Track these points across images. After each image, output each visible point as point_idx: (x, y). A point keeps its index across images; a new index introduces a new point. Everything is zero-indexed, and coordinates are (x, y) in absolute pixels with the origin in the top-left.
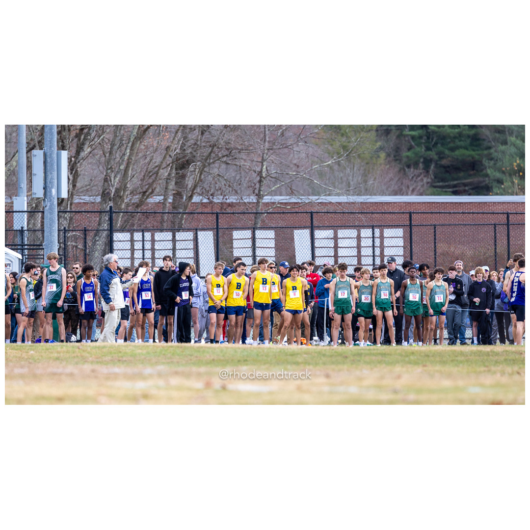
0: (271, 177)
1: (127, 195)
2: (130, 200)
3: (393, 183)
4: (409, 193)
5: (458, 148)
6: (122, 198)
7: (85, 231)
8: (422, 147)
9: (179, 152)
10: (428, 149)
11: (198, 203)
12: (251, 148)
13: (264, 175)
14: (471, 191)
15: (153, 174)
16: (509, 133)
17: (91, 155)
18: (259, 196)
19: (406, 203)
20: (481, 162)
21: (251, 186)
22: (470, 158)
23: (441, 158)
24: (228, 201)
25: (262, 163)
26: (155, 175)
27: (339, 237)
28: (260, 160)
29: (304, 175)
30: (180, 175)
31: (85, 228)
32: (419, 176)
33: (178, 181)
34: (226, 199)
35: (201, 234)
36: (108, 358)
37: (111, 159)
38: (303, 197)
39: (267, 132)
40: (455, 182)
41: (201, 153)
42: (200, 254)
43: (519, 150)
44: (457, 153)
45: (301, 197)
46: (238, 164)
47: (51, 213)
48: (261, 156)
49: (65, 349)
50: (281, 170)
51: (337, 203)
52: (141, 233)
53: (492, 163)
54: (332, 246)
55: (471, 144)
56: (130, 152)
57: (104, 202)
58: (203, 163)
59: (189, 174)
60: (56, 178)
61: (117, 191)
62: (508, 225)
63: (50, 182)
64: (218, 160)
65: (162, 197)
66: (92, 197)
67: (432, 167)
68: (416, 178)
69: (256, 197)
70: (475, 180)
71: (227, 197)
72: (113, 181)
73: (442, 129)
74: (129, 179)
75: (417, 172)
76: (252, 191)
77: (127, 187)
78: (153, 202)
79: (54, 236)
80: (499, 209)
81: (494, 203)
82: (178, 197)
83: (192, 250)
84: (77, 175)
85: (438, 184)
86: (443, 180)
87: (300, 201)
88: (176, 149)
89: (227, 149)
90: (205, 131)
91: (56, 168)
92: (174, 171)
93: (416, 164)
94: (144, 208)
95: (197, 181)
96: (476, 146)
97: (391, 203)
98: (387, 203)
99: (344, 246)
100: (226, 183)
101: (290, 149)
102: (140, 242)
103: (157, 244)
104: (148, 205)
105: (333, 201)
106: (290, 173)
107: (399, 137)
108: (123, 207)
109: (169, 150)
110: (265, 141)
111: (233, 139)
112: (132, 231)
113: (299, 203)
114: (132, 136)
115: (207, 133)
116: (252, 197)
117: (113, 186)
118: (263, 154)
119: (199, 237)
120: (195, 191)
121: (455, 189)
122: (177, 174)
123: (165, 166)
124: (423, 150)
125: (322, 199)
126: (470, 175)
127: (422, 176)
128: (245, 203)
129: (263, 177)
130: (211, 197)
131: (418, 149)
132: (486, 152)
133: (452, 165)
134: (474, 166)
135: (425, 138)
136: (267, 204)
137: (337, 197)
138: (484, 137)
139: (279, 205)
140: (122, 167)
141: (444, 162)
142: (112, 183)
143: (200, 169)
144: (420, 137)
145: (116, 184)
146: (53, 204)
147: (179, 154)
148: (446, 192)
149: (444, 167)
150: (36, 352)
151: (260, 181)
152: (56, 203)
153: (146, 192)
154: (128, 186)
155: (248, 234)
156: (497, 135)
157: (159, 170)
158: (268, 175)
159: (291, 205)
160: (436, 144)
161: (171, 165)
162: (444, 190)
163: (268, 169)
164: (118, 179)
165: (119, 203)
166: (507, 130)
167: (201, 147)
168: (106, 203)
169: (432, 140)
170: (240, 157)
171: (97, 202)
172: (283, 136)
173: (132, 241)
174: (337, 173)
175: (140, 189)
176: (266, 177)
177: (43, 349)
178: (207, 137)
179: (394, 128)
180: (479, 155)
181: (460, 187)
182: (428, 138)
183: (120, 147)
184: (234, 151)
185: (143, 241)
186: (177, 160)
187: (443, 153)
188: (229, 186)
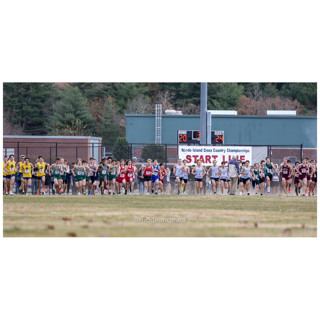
3: (9, 130)
4: (15, 134)
5: (34, 116)
10: (22, 117)
14: (39, 134)
16: (54, 111)
19: (14, 138)
20: (43, 122)
22: (39, 121)
23: (27, 121)
32: (19, 128)
40: (33, 130)
43: (58, 117)
44: (34, 118)
53: (47, 123)
55: (39, 115)
62: (56, 147)
67: (24, 124)
70: (41, 129)
73: (27, 109)
75: (18, 126)
80: (51, 141)
81: (49, 139)
85: (26, 131)
86: (28, 129)
93: (18, 123)
96: (41, 116)
97: (9, 138)
98: (7, 138)
107: (11, 112)
121: (33, 133)
124: (20, 117)
126: (39, 128)
127: (20, 128)
131: (18, 117)
132: (45, 118)
133: (32, 124)
134: (40, 124)
138: (45, 113)
141: (29, 122)
144: (19, 112)
149: (29, 124)
156: (50, 112)
160: (26, 115)
162: (29, 133)
166: (53, 110)
169: (24, 113)
180: (42, 119)
181: (35, 132)
182: (22, 113)
187: (28, 119)
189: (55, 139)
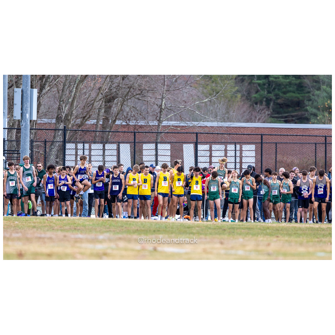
0: (168, 109)
1: (73, 119)
2: (74, 122)
3: (246, 114)
4: (257, 121)
5: (289, 92)
6: (69, 121)
7: (45, 142)
8: (265, 91)
9: (108, 91)
10: (269, 92)
11: (119, 125)
12: (155, 89)
13: (163, 107)
14: (296, 121)
15: (90, 105)
16: (323, 83)
17: (49, 92)
18: (160, 121)
19: (255, 128)
20: (303, 101)
21: (155, 115)
22: (296, 99)
23: (277, 99)
24: (139, 124)
25: (162, 100)
26: (92, 106)
27: (213, 150)
28: (160, 97)
29: (190, 108)
30: (108, 106)
31: (45, 140)
32: (263, 110)
33: (107, 110)
34: (138, 123)
35: (122, 146)
36: (67, 227)
37: (63, 95)
38: (188, 123)
39: (166, 79)
40: (286, 115)
41: (122, 92)
42: (121, 159)
43: (329, 94)
44: (288, 95)
45: (187, 123)
46: (146, 100)
47: (25, 130)
48: (162, 94)
49: (38, 220)
50: (174, 104)
51: (210, 126)
52: (82, 144)
53: (310, 103)
54: (208, 156)
55: (297, 90)
56: (75, 90)
57: (58, 123)
58: (123, 98)
59: (114, 106)
60: (29, 107)
61: (67, 116)
62: (326, 143)
63: (25, 110)
64: (133, 97)
65: (96, 121)
66: (49, 120)
67: (272, 104)
68: (261, 112)
69: (158, 122)
70: (299, 113)
71: (139, 122)
72: (64, 109)
73: (277, 79)
74: (74, 108)
75: (262, 107)
76: (155, 118)
77: (73, 114)
78: (90, 123)
79: (27, 145)
80: (316, 133)
81: (313, 129)
82: (106, 120)
83: (116, 156)
84: (40, 105)
85: (275, 115)
86: (278, 113)
87: (186, 125)
88: (105, 88)
89: (140, 90)
90: (125, 77)
91: (29, 101)
92: (104, 103)
93: (261, 102)
94: (84, 128)
95: (119, 110)
96: (300, 91)
97: (246, 127)
98: (243, 127)
99: (216, 155)
100: (138, 112)
101: (181, 90)
102: (81, 150)
103: (93, 152)
104: (86, 126)
105: (208, 126)
106: (181, 107)
107: (250, 83)
108: (70, 126)
109: (101, 89)
110: (164, 85)
111: (144, 83)
112: (76, 143)
113: (185, 126)
114: (77, 80)
115: (126, 79)
116: (154, 122)
117: (64, 113)
118: (163, 93)
119: (120, 148)
120: (118, 117)
121: (286, 119)
122: (105, 105)
123: (98, 100)
124: (266, 93)
125: (201, 124)
126: (296, 110)
127: (265, 110)
128: (150, 125)
129: (163, 109)
130: (128, 121)
131: (262, 92)
132: (307, 95)
133: (284, 103)
134: (298, 104)
135: (267, 85)
136: (164, 127)
137: (211, 123)
138: (306, 85)
139: (172, 128)
140: (70, 100)
141: (279, 101)
142: (64, 110)
143: (121, 103)
144: (264, 84)
145: (66, 111)
146: (27, 124)
147: (108, 92)
148: (280, 121)
149: (279, 104)
150: (20, 222)
151: (161, 112)
152: (29, 123)
153: (85, 117)
154: (73, 113)
155: (153, 146)
156: (315, 84)
157: (94, 102)
158: (166, 108)
159: (180, 127)
160: (274, 89)
161: (102, 99)
162: (279, 119)
163: (166, 103)
164: (67, 108)
165: (68, 124)
166: (321, 81)
167: (122, 88)
168: (59, 124)
169: (272, 86)
170: (148, 95)
171: (53, 123)
172: (176, 82)
173: (76, 149)
174: (209, 107)
175: (81, 115)
176: (164, 109)
177: (24, 220)
178: (126, 81)
179: (246, 78)
180: (302, 97)
181: (289, 118)
182: (269, 85)
183: (69, 87)
184: (144, 91)
185: (84, 149)
186: (106, 96)
187: (279, 95)
188: (140, 114)
189: (322, 129)
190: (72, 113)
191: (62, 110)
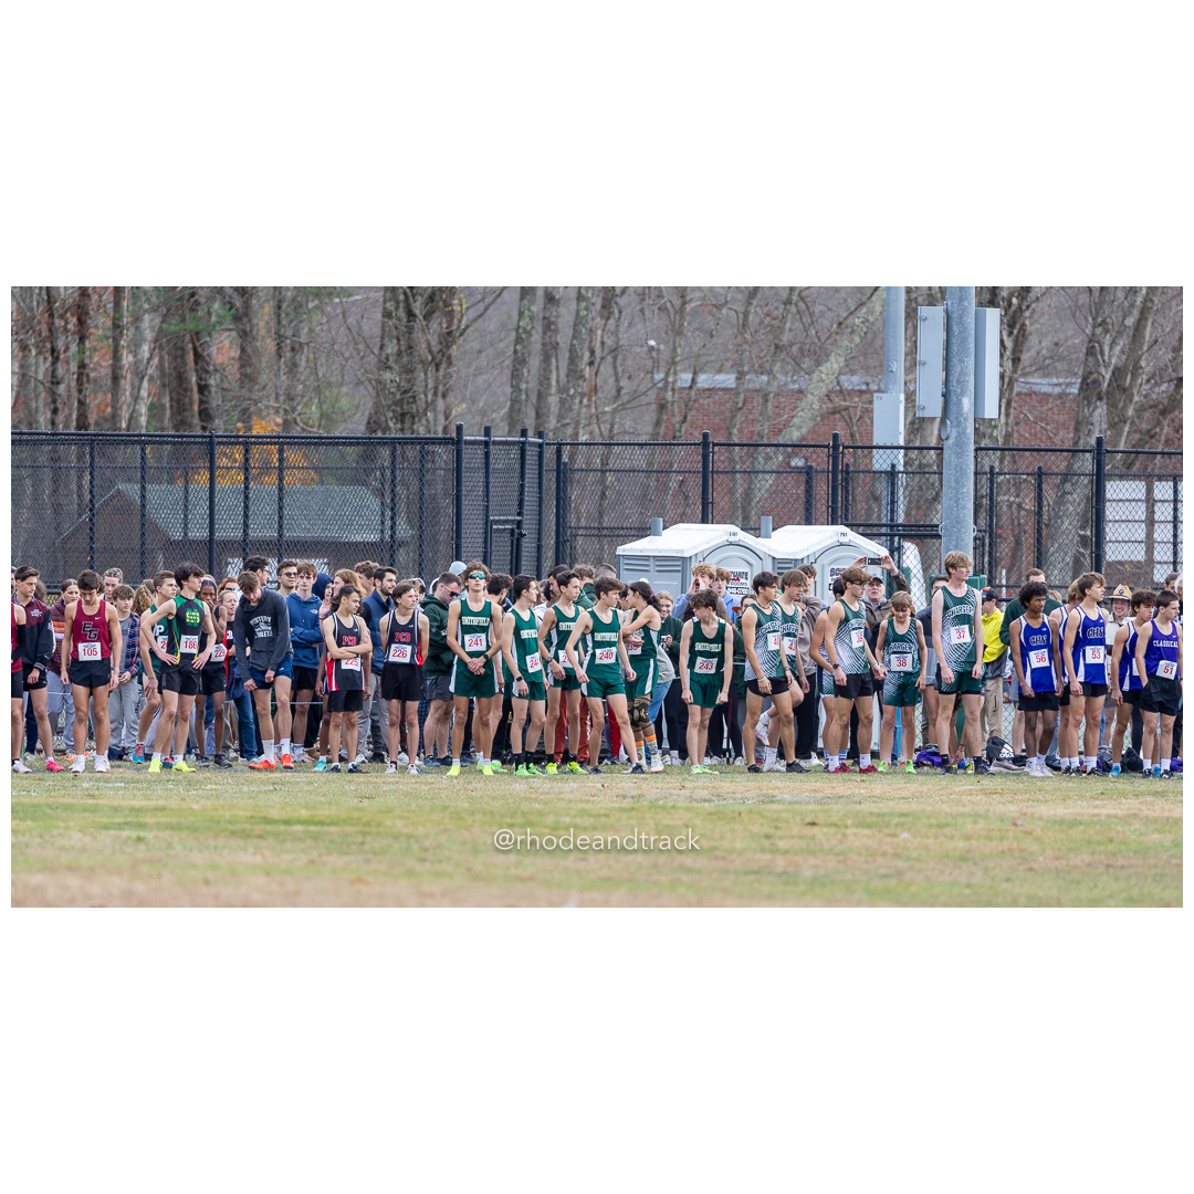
1: (1141, 385)
2: (1146, 397)
6: (1127, 393)
7: (1040, 475)
31: (1039, 467)
37: (1105, 302)
47: (960, 454)
52: (1171, 483)
57: (1085, 401)
60: (972, 371)
61: (1118, 373)
63: (958, 382)
72: (1107, 354)
74: (1145, 348)
77: (1141, 367)
79: (964, 508)
84: (1024, 336)
91: (972, 350)
102: (1167, 504)
108: (1130, 412)
112: (1149, 478)
117: (1107, 365)
140: (1130, 321)
142: (1106, 358)
145: (1113, 361)
146: (964, 433)
152: (970, 430)
154: (1143, 363)
164: (1119, 348)
165: (1121, 405)
168: (1089, 404)
173: (1150, 502)
185: (1176, 500)
190: (1137, 367)
191: (1099, 357)
